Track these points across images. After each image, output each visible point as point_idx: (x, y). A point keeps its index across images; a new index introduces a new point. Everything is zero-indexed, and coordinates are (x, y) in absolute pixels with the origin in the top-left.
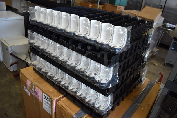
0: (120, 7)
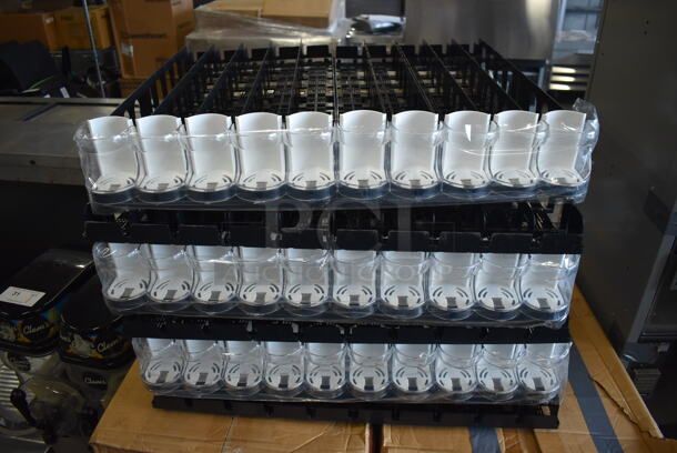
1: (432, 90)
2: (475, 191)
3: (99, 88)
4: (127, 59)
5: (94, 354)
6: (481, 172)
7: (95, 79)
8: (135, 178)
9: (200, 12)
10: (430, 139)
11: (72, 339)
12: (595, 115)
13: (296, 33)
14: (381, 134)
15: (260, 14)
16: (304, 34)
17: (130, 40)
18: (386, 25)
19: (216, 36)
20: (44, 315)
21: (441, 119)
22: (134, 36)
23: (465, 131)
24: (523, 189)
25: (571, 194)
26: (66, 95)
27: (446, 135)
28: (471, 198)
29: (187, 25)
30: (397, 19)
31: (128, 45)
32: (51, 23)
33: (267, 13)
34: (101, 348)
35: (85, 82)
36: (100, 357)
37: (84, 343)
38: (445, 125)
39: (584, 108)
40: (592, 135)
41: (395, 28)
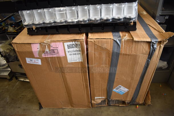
11: (8, 27)
34: (16, 29)
36: (16, 31)
37: (11, 28)
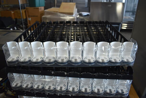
0: (41, 8)
1: (95, 33)
2: (105, 63)
3: (23, 27)
4: (29, 21)
5: (12, 94)
6: (106, 57)
7: (22, 25)
8: (18, 57)
9: (45, 11)
10: (93, 50)
11: (7, 91)
12: (137, 44)
13: (66, 16)
14: (80, 48)
15: (58, 12)
16: (68, 16)
17: (30, 17)
18: (86, 14)
19: (48, 16)
20: (2, 84)
21: (96, 44)
22: (31, 16)
23: (102, 48)
24: (117, 63)
25: (130, 64)
26: (16, 29)
27: (97, 49)
28: (104, 65)
29: (43, 14)
30: (88, 13)
31: (30, 18)
32: (13, 13)
33: (60, 12)
34: (14, 93)
35: (20, 26)
36: (14, 95)
37: (10, 92)
38: (97, 46)
39: (133, 41)
40: (136, 49)
41: (88, 15)
